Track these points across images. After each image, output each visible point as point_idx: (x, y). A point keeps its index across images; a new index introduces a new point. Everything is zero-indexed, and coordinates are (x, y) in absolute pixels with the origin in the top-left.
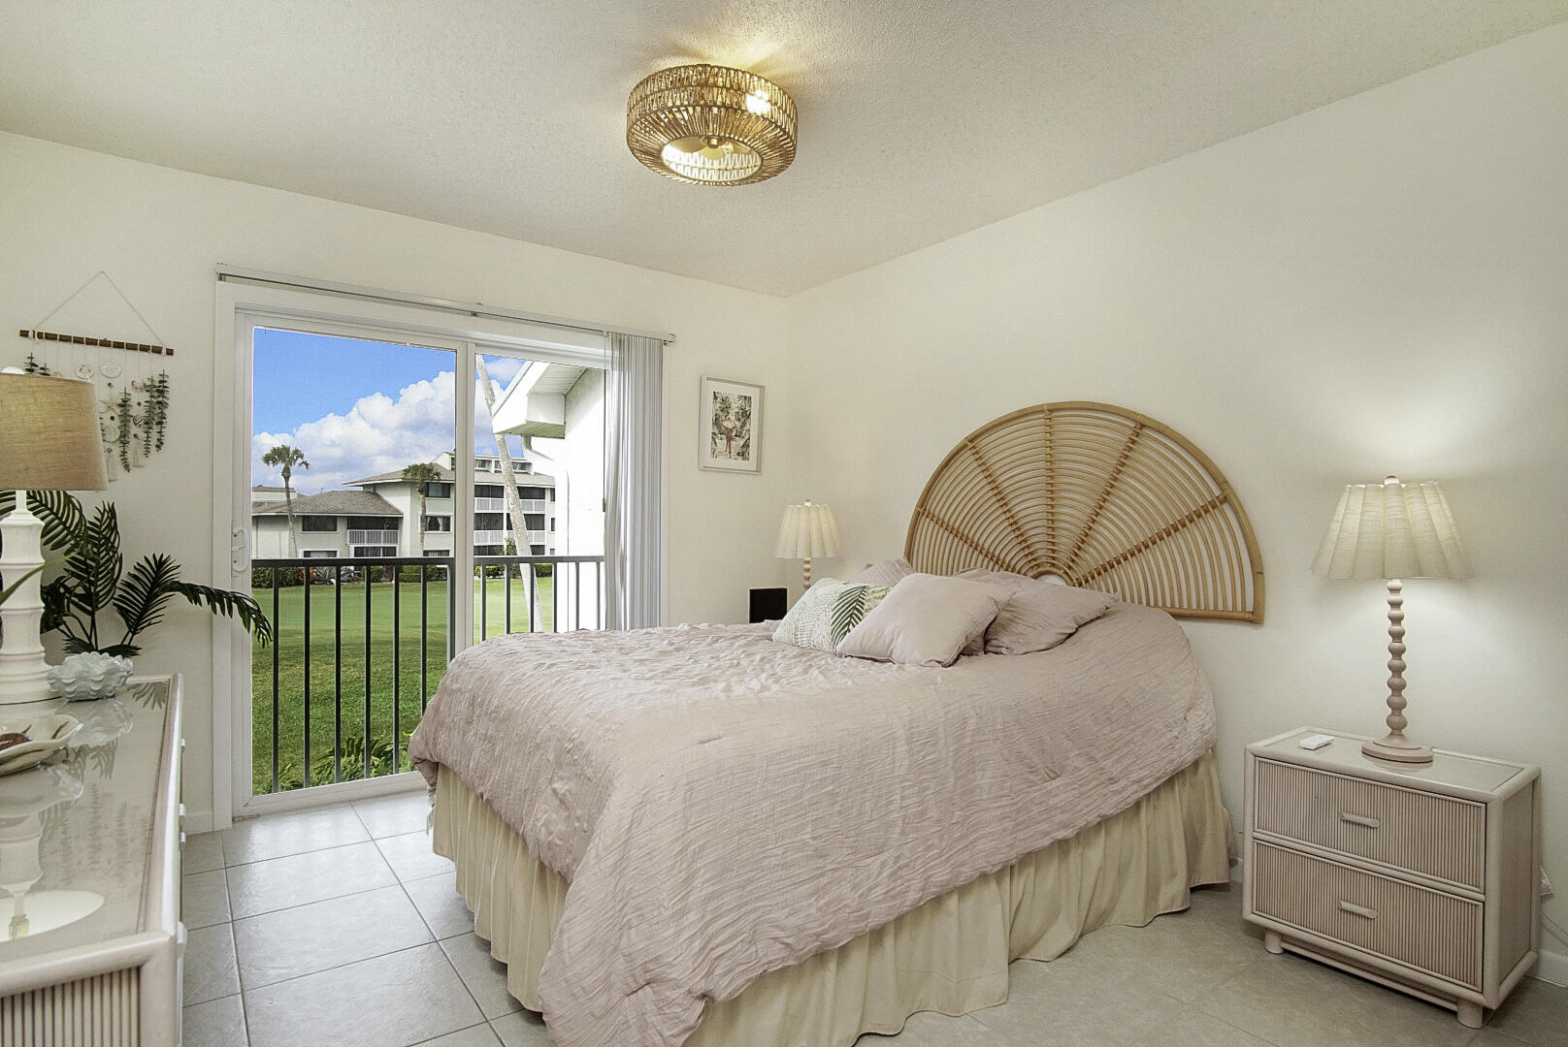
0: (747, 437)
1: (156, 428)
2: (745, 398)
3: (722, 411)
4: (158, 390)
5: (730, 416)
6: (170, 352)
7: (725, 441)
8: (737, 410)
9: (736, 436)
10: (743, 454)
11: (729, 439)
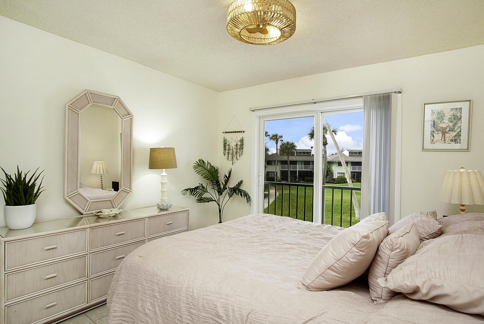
0: (458, 131)
1: (241, 150)
2: (457, 109)
3: (438, 119)
4: (242, 141)
5: (444, 120)
6: (244, 132)
7: (441, 135)
8: (449, 117)
9: (449, 131)
10: (455, 140)
11: (444, 133)
